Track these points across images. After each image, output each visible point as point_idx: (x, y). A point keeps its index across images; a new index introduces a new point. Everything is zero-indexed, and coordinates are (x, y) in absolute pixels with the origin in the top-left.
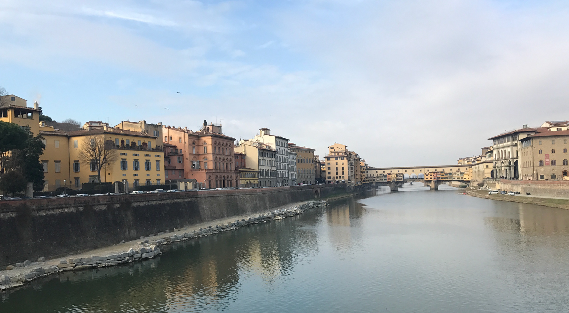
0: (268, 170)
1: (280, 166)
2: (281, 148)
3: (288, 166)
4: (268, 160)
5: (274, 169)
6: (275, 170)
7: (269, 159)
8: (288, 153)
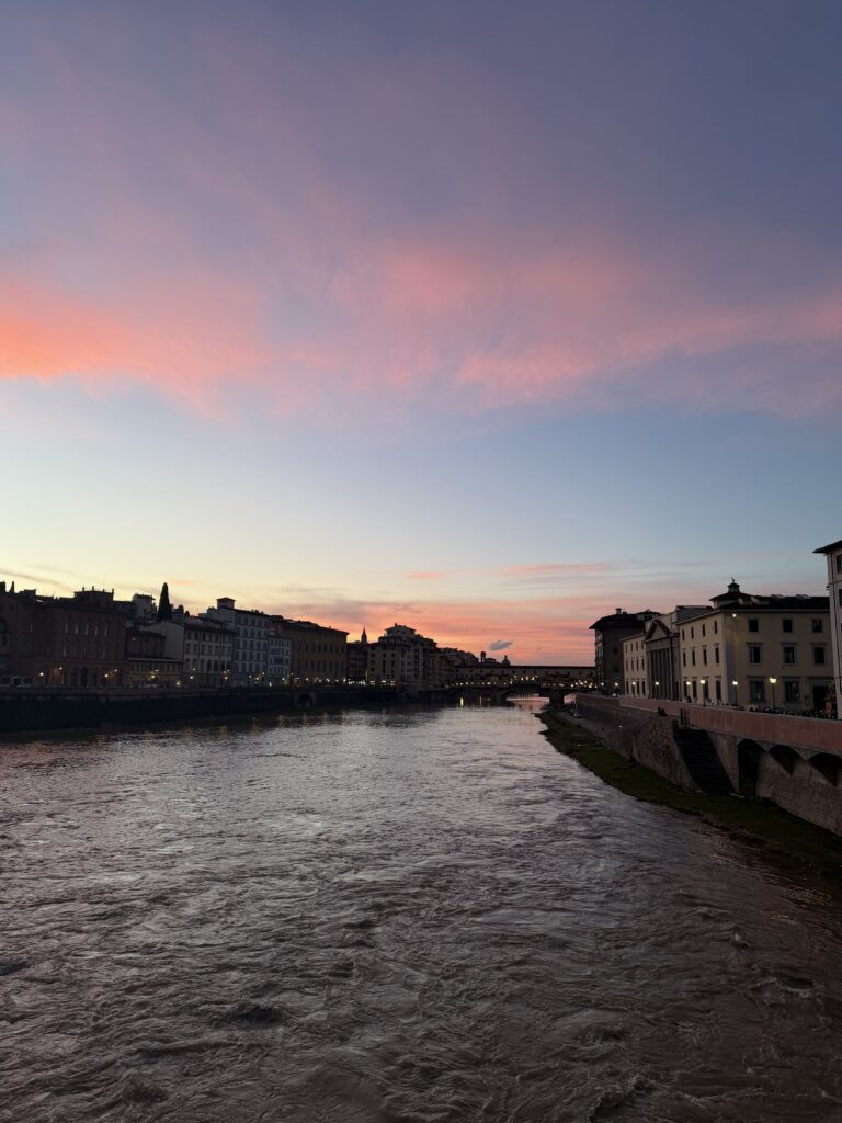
0: (210, 661)
1: (244, 655)
2: (249, 629)
3: (266, 657)
4: (210, 647)
5: (226, 659)
6: (228, 662)
7: (218, 644)
8: (268, 637)
